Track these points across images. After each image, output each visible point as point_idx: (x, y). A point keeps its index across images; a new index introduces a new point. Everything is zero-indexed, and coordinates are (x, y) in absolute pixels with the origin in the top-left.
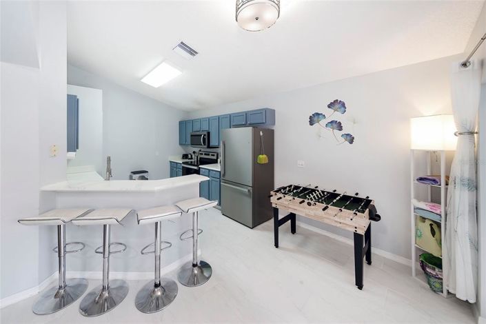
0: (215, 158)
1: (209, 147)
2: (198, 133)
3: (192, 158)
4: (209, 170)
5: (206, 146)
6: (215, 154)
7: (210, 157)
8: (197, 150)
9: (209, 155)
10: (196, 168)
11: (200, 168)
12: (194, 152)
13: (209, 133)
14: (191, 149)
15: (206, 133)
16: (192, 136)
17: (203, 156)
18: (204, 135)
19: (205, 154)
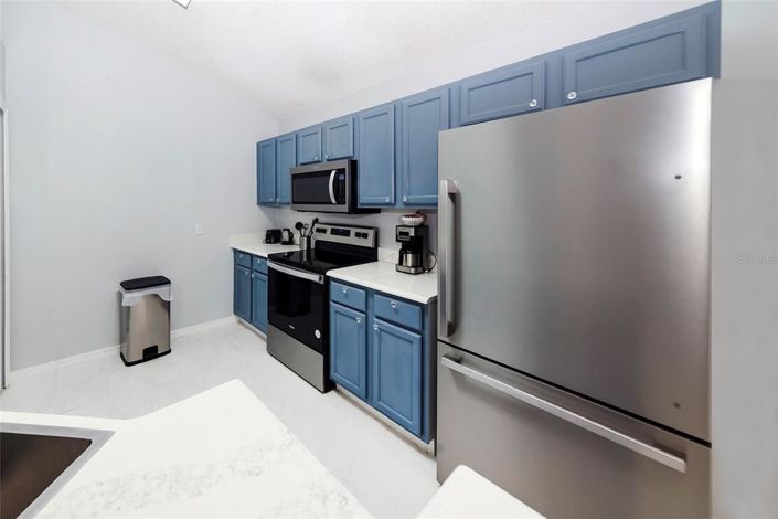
0: (368, 243)
1: (355, 210)
2: (316, 168)
3: (291, 242)
4: (369, 292)
5: (345, 208)
6: (371, 233)
7: (352, 240)
8: (307, 219)
9: (347, 234)
10: (314, 277)
11: (328, 279)
12: (299, 226)
13: (354, 164)
14: (290, 218)
15: (345, 164)
16: (295, 177)
17: (328, 237)
18: (340, 171)
19: (334, 232)
